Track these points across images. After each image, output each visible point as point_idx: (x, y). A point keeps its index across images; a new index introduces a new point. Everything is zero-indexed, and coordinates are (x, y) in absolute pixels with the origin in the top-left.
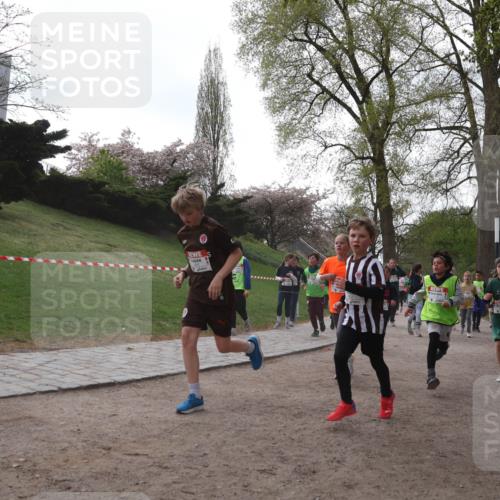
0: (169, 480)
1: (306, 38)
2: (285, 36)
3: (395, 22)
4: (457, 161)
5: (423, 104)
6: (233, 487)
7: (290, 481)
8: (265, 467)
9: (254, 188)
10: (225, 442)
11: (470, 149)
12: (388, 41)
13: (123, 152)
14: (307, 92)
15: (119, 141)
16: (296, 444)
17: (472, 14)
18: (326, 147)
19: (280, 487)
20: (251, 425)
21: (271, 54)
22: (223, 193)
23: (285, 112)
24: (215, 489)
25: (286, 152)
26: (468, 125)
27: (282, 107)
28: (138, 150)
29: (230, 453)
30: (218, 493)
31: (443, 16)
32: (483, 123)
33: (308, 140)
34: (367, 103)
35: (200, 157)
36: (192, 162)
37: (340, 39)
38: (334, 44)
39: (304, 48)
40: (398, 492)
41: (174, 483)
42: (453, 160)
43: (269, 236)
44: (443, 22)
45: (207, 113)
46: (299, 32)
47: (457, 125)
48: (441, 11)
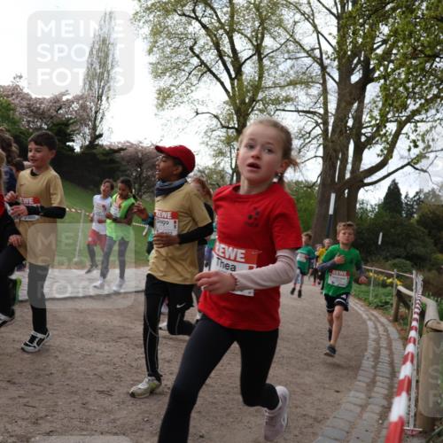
0: (15, 394)
1: (193, 15)
2: (175, 11)
3: (272, 14)
4: (307, 141)
5: (286, 88)
6: (73, 404)
7: (123, 402)
8: (104, 388)
9: (128, 142)
10: (71, 364)
11: (320, 132)
12: (264, 29)
13: (13, 94)
14: (187, 63)
15: (11, 84)
16: (134, 370)
17: (338, 17)
18: (197, 114)
19: (115, 406)
20: (97, 351)
21: (160, 24)
22: (100, 143)
23: (166, 78)
24: (56, 405)
25: (162, 113)
26: (321, 111)
27: (164, 73)
28: (28, 94)
29: (74, 373)
30: (58, 409)
31: (313, 15)
32: (334, 112)
33: (182, 105)
34: (238, 80)
35: (83, 107)
36: (76, 111)
37: (223, 21)
38: (217, 25)
39: (190, 23)
40: (216, 418)
41: (20, 397)
42: (304, 140)
43: (137, 186)
44: (313, 20)
45: (95, 69)
46: (188, 8)
47: (312, 110)
48: (312, 11)
